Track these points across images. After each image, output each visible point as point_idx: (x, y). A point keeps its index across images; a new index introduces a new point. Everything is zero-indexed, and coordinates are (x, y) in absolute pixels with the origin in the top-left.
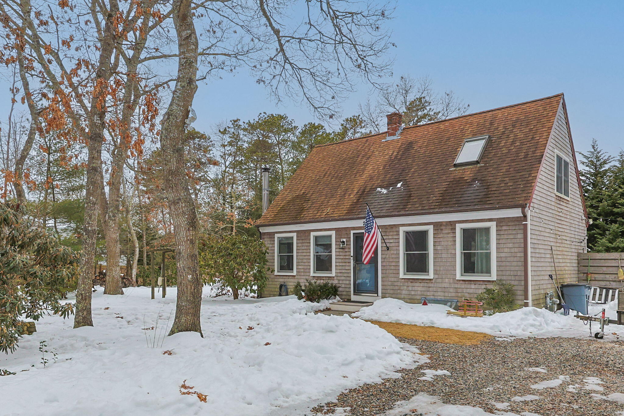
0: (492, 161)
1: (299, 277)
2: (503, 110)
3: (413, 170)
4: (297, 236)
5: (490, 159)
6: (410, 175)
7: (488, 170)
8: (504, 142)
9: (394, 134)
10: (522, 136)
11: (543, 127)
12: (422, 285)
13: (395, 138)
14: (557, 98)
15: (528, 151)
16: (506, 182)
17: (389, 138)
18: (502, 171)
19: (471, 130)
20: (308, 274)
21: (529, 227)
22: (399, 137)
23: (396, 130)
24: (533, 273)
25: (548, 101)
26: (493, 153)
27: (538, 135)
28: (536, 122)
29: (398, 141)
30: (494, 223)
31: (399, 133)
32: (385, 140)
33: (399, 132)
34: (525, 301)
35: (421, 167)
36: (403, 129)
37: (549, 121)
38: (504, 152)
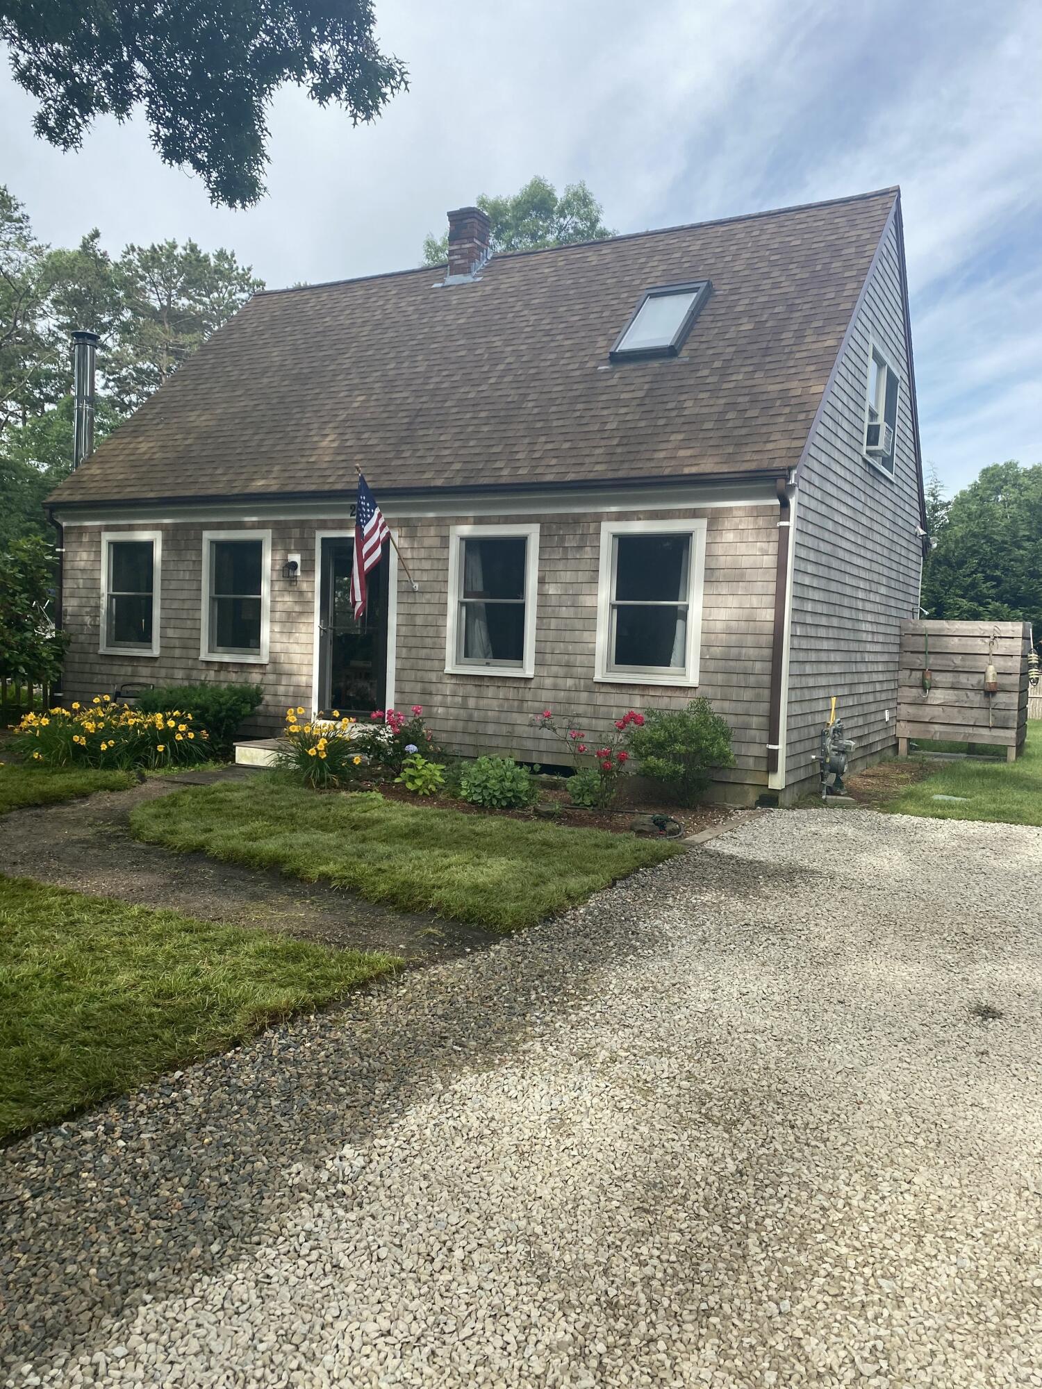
0: (711, 352)
1: (167, 663)
2: (748, 223)
3: (501, 367)
4: (165, 542)
5: (704, 346)
6: (492, 381)
7: (699, 374)
8: (747, 301)
9: (465, 270)
10: (792, 289)
11: (848, 267)
12: (502, 693)
13: (468, 279)
14: (885, 199)
15: (804, 326)
16: (741, 408)
17: (451, 280)
18: (734, 378)
19: (665, 267)
20: (192, 653)
21: (792, 537)
22: (479, 279)
23: (471, 256)
24: (797, 669)
25: (861, 204)
26: (716, 331)
27: (833, 289)
28: (827, 255)
29: (474, 287)
30: (703, 523)
31: (480, 267)
32: (440, 285)
33: (480, 265)
34: (771, 747)
35: (524, 359)
36: (493, 258)
37: (860, 254)
38: (742, 328)
